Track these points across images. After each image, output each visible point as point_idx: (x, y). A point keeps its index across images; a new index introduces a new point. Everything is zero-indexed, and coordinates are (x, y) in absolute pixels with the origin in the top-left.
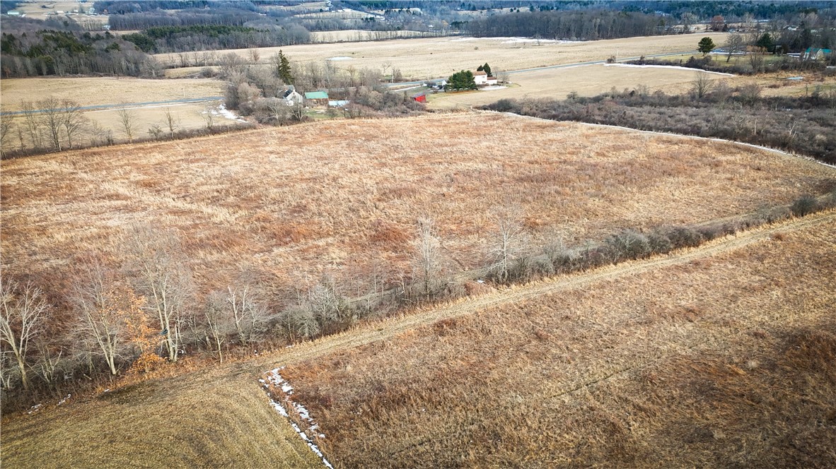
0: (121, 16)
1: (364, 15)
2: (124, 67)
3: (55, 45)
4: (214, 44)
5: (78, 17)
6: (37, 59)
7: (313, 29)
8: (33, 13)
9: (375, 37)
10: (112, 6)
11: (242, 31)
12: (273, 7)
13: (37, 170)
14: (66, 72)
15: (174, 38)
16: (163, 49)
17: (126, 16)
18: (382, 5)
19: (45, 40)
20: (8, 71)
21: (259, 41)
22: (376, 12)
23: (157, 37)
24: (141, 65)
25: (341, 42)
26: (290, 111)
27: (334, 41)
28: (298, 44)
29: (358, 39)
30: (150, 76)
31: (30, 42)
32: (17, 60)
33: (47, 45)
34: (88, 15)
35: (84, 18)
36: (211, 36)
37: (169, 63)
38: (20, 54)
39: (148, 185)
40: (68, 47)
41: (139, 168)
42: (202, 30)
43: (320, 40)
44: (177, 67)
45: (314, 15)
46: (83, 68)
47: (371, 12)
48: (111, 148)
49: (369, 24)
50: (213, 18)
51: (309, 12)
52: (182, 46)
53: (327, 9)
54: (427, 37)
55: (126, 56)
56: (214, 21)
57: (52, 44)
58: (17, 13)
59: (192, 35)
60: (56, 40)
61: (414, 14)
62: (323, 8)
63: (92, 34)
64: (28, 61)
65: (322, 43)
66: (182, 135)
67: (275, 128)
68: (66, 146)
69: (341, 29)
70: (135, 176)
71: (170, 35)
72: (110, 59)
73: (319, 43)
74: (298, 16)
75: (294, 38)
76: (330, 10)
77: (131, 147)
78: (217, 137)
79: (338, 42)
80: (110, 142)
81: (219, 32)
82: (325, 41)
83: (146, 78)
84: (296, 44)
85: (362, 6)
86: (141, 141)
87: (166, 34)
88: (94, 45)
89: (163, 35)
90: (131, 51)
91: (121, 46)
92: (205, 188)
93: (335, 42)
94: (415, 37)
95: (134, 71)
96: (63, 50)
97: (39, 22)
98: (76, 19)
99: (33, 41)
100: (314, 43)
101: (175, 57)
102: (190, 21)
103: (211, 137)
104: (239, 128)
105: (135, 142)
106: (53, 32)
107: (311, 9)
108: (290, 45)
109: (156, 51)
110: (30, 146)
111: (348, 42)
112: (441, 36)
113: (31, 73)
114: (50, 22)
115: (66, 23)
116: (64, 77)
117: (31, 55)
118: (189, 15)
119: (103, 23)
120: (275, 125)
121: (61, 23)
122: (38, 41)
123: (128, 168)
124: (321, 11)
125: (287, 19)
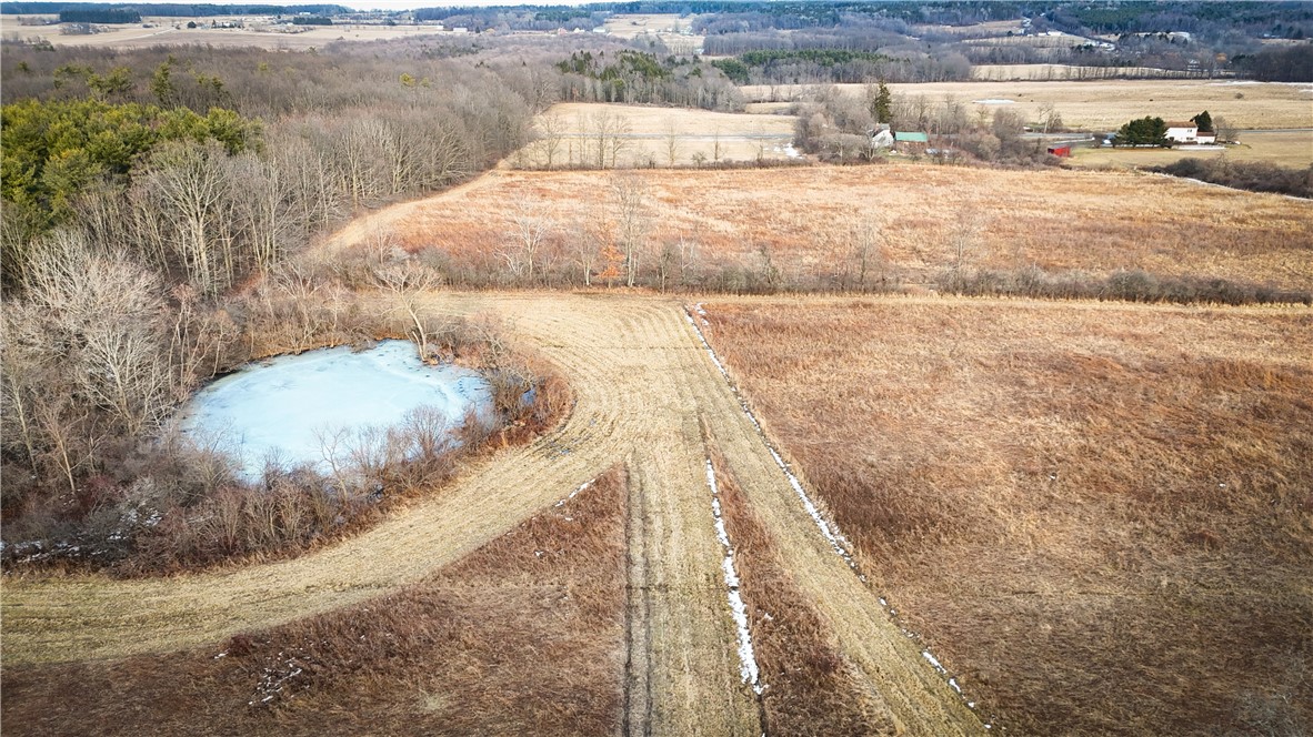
0: (719, 37)
1: (1079, 41)
2: (700, 98)
3: (631, 68)
4: (824, 77)
5: (671, 38)
6: (608, 83)
7: (982, 61)
8: (621, 32)
9: (1077, 75)
10: (713, 24)
11: (868, 59)
12: (933, 28)
13: (577, 182)
14: (637, 99)
15: (775, 66)
16: (756, 79)
17: (726, 37)
18: (1120, 26)
19: (622, 61)
20: (577, 94)
21: (888, 74)
22: (1102, 37)
23: (754, 64)
24: (719, 96)
25: (1017, 80)
26: (860, 149)
27: (1005, 78)
28: (947, 81)
29: (1046, 76)
30: (726, 110)
31: (606, 63)
32: (588, 81)
33: (623, 67)
34: (683, 35)
35: (678, 38)
36: (824, 64)
37: (755, 97)
38: (593, 75)
39: (669, 201)
40: (645, 71)
41: (667, 188)
42: (813, 57)
43: (982, 77)
44: (764, 101)
45: (994, 40)
46: (655, 95)
47: (1096, 37)
48: (651, 171)
49: (1081, 56)
50: (838, 41)
51: (989, 36)
52: (781, 77)
53: (1022, 31)
54: (1173, 78)
55: (705, 83)
56: (838, 44)
57: (629, 66)
58: (603, 31)
59: (798, 63)
60: (633, 61)
61: (1173, 41)
62: (1014, 30)
63: (678, 59)
64: (599, 83)
65: (986, 80)
66: (727, 166)
67: (835, 167)
68: (610, 165)
69: (1029, 62)
70: (663, 193)
71: (771, 60)
72: (686, 87)
73: (980, 80)
74: (967, 41)
75: (943, 71)
76: (1025, 34)
77: (670, 172)
78: (764, 171)
79: (1012, 80)
80: (652, 165)
81: (836, 60)
82: (991, 78)
83: (720, 111)
84: (943, 81)
85: (1083, 28)
86: (683, 167)
87: (766, 60)
88: (675, 71)
89: (761, 61)
90: (713, 79)
91: (704, 72)
92: (721, 207)
93: (1007, 80)
94: (1150, 77)
95: (709, 105)
96: (638, 73)
97: (623, 41)
98: (666, 40)
99: (609, 61)
100: (973, 81)
101: (766, 90)
102: (806, 45)
103: (758, 170)
104: (792, 163)
105: (675, 168)
106: (633, 52)
107: (994, 31)
108: (935, 81)
109: (748, 83)
110: (576, 162)
111: (1029, 80)
112: (1201, 78)
113: (599, 98)
114: (636, 42)
115: (652, 44)
116: (632, 105)
117: (603, 77)
118: (807, 36)
119: (695, 45)
120: (836, 164)
121: (647, 44)
122: (614, 62)
123: (658, 187)
124: (1010, 34)
125: (946, 44)
